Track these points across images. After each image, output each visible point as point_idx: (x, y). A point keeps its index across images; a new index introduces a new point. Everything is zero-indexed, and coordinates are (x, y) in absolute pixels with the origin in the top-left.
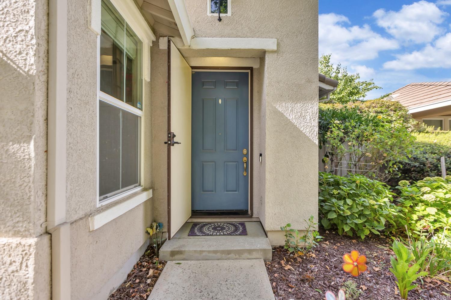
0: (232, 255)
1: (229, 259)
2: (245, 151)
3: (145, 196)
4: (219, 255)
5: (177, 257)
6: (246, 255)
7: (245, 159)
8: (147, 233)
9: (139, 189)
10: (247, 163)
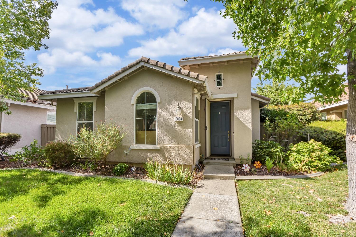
0: (224, 164)
1: (223, 165)
2: (229, 132)
3: (199, 145)
4: (220, 164)
5: (208, 164)
6: (228, 164)
7: (229, 134)
8: (200, 157)
9: (198, 143)
10: (229, 136)
